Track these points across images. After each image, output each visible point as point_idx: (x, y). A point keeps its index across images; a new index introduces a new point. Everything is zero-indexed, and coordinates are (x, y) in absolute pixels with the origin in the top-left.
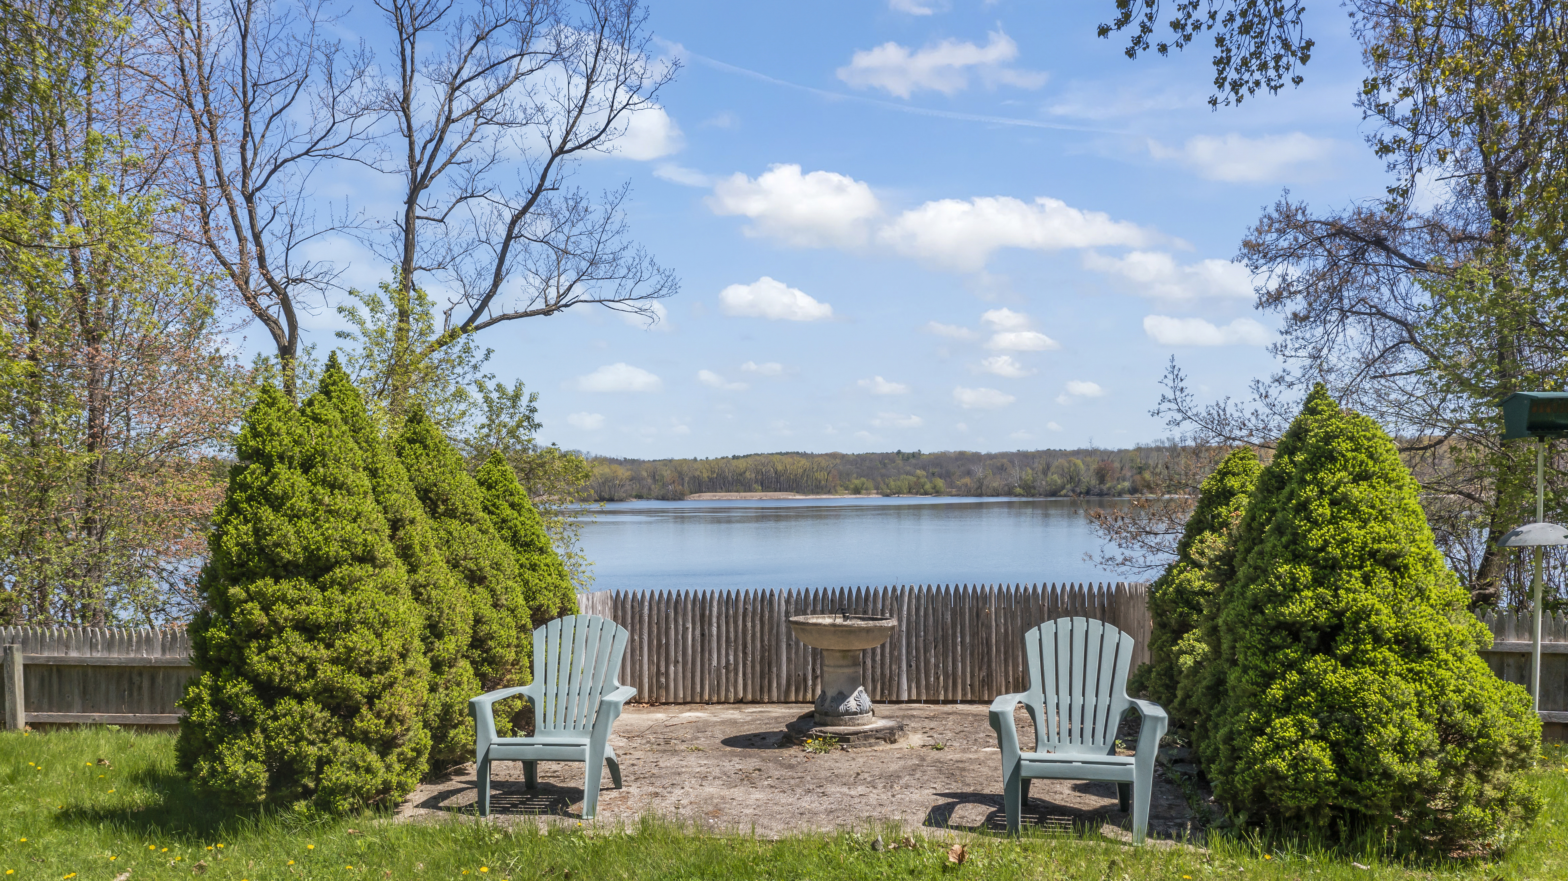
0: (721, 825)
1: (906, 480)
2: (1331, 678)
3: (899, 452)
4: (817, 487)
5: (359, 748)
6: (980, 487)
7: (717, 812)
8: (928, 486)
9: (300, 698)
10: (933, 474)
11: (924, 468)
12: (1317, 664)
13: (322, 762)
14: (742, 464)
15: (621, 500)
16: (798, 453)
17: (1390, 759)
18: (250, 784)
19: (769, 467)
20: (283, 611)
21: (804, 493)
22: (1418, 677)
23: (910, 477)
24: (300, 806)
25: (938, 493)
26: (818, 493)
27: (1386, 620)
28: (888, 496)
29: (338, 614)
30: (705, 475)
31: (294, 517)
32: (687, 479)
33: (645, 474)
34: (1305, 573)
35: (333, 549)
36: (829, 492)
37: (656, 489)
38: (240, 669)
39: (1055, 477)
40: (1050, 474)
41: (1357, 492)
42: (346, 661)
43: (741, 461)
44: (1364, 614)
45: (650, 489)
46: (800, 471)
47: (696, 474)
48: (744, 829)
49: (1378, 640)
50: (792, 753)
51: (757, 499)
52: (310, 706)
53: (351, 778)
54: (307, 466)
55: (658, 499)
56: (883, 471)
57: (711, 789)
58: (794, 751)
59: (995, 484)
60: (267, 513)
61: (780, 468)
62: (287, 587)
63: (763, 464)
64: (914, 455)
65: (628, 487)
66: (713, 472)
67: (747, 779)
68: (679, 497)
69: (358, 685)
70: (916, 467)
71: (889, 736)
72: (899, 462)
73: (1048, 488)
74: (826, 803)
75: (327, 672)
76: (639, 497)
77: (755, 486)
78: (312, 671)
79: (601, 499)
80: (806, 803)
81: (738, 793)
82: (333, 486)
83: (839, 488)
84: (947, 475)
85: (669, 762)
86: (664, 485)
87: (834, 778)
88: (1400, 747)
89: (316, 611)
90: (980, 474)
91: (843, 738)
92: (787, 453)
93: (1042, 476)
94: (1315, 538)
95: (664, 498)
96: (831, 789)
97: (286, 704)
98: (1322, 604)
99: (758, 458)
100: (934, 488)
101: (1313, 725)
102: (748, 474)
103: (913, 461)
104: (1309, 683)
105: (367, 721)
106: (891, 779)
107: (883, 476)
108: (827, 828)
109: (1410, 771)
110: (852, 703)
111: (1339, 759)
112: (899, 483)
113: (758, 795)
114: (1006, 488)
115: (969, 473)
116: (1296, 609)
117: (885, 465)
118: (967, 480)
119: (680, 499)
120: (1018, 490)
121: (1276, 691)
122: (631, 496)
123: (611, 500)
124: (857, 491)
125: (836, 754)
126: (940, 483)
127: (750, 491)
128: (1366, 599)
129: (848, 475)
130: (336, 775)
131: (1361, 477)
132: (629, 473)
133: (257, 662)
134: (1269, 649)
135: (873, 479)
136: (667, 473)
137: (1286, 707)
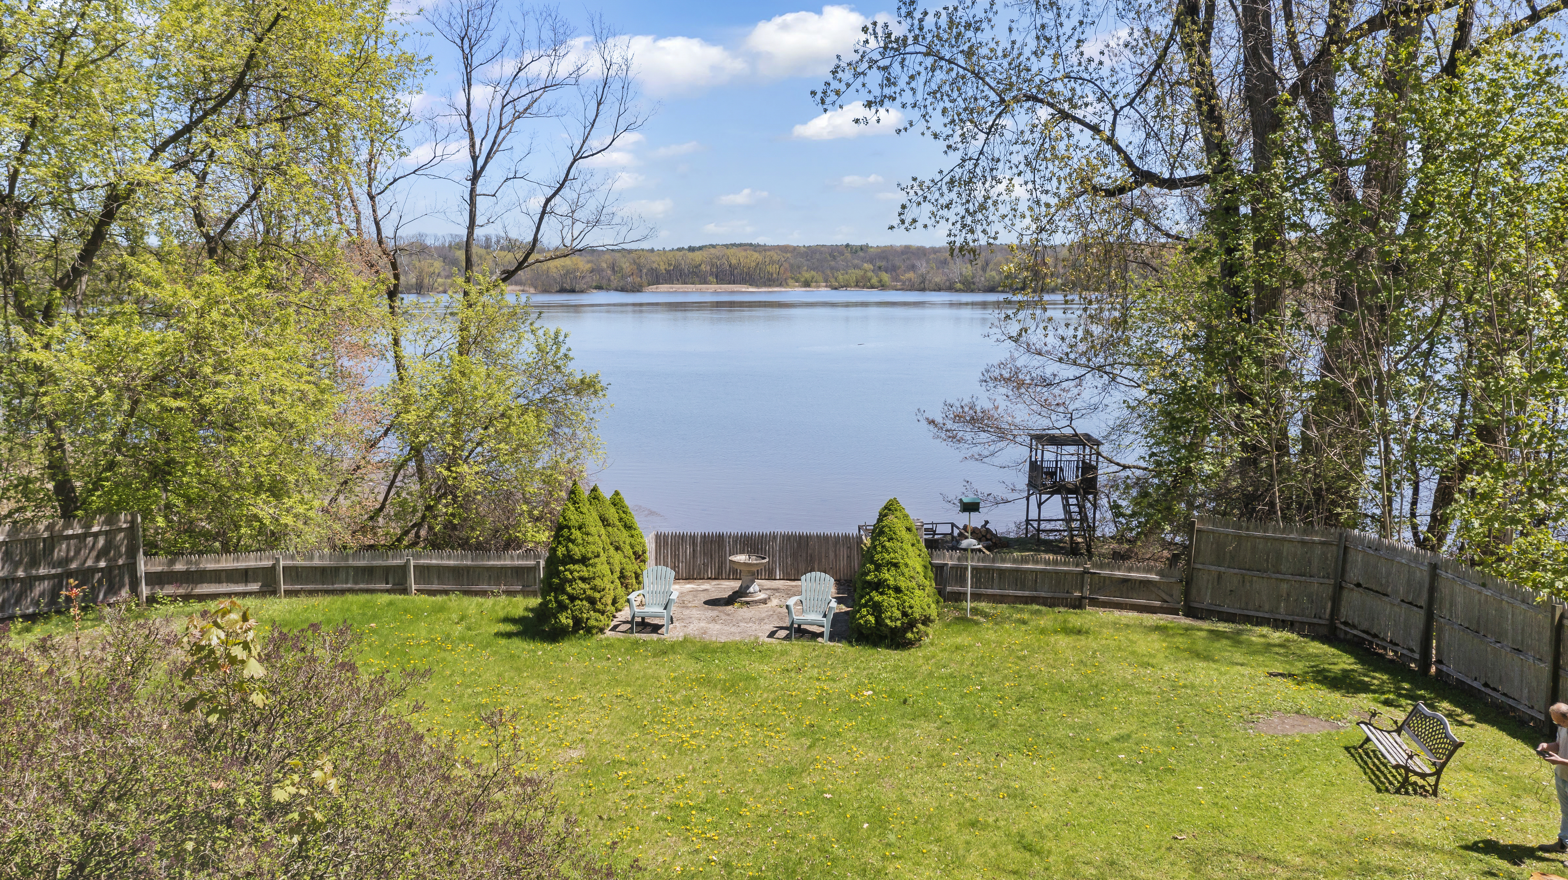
0: (707, 637)
1: (854, 274)
2: (876, 598)
3: (847, 246)
4: (769, 280)
5: (597, 614)
6: (923, 282)
7: (705, 633)
8: (874, 281)
9: (581, 600)
10: (880, 268)
11: (871, 261)
12: (874, 594)
13: (588, 619)
14: (698, 256)
15: (582, 292)
16: (751, 245)
17: (888, 621)
18: (568, 626)
19: (724, 261)
20: (576, 574)
21: (757, 286)
22: (898, 598)
23: (857, 271)
24: (581, 632)
25: (883, 287)
26: (770, 286)
27: (891, 582)
28: (836, 289)
29: (592, 575)
30: (662, 267)
31: (578, 545)
32: (645, 271)
33: (604, 265)
34: (872, 567)
35: (590, 555)
36: (780, 285)
37: (615, 281)
38: (564, 592)
39: (994, 273)
40: (988, 270)
41: (887, 544)
42: (594, 589)
43: (697, 253)
44: (886, 580)
45: (609, 280)
46: (753, 264)
47: (655, 266)
48: (714, 639)
49: (889, 588)
50: (729, 608)
51: (710, 292)
52: (585, 602)
53: (596, 624)
54: (580, 528)
55: (616, 290)
56: (833, 263)
57: (703, 624)
58: (730, 607)
59: (937, 280)
60: (570, 545)
61: (734, 261)
62: (577, 567)
63: (718, 258)
64: (862, 248)
65: (588, 279)
66: (670, 265)
67: (714, 620)
68: (637, 289)
69: (597, 595)
70: (864, 260)
71: (764, 602)
72: (848, 255)
73: (987, 284)
74: (739, 630)
75: (589, 592)
76: (599, 288)
77: (711, 278)
78: (585, 592)
79: (562, 291)
80: (733, 629)
81: (711, 626)
82: (588, 534)
83: (790, 282)
84: (892, 269)
85: (687, 612)
86: (623, 277)
87: (743, 620)
88: (890, 618)
89: (585, 574)
90: (923, 270)
91: (748, 603)
92: (740, 245)
93: (981, 272)
94: (877, 557)
95: (623, 290)
96: (741, 624)
97: (578, 602)
98: (876, 576)
99: (712, 250)
100: (880, 281)
101: (871, 611)
102: (703, 266)
103: (861, 254)
104: (871, 599)
105: (599, 606)
106: (762, 620)
107: (832, 269)
108: (738, 638)
109: (892, 624)
110: (751, 590)
111: (876, 620)
112: (846, 277)
113: (718, 627)
114: (948, 284)
115: (913, 268)
116: (869, 578)
117: (834, 258)
118: (910, 275)
119: (638, 291)
120: (959, 285)
121: (863, 601)
122: (591, 287)
123: (573, 291)
124: (807, 284)
125: (745, 609)
126: (885, 277)
127: (705, 283)
128: (887, 576)
129: (799, 267)
130: (592, 622)
131: (890, 539)
132: (589, 265)
133: (569, 589)
134: (863, 588)
135: (823, 272)
136: (626, 265)
137: (865, 605)
